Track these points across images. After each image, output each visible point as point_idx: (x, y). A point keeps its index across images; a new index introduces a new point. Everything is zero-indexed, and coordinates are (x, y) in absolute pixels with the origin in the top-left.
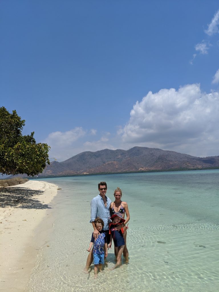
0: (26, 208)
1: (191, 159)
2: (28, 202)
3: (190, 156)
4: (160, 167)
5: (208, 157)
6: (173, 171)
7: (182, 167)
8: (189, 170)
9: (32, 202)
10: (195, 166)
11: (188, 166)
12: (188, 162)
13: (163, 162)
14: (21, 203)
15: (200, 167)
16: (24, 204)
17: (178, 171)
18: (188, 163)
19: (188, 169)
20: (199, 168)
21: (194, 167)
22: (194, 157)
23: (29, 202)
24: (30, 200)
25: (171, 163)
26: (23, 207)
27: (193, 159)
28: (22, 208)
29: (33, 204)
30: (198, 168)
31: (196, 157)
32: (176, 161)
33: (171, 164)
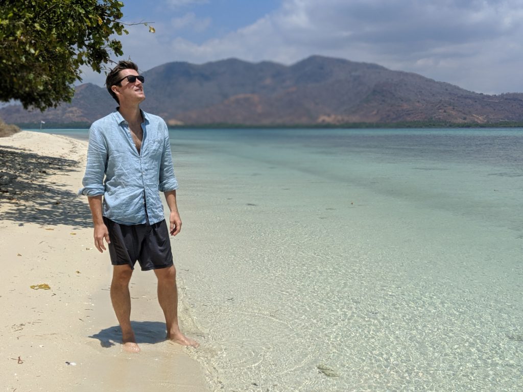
0: (33, 218)
1: (458, 97)
2: (34, 196)
3: (458, 88)
4: (376, 114)
5: (506, 94)
6: (409, 127)
7: (433, 119)
8: (452, 126)
9: (52, 198)
10: (468, 117)
11: (449, 115)
12: (450, 105)
13: (383, 101)
14: (10, 198)
15: (480, 119)
16: (22, 202)
17: (421, 127)
18: (451, 107)
19: (448, 125)
20: (479, 122)
21: (465, 119)
22: (470, 92)
23: (41, 197)
24: (43, 188)
25: (406, 106)
26: (21, 217)
27: (466, 98)
28: (17, 219)
29: (57, 203)
30: (474, 122)
31: (473, 93)
32: (418, 102)
33: (405, 108)
